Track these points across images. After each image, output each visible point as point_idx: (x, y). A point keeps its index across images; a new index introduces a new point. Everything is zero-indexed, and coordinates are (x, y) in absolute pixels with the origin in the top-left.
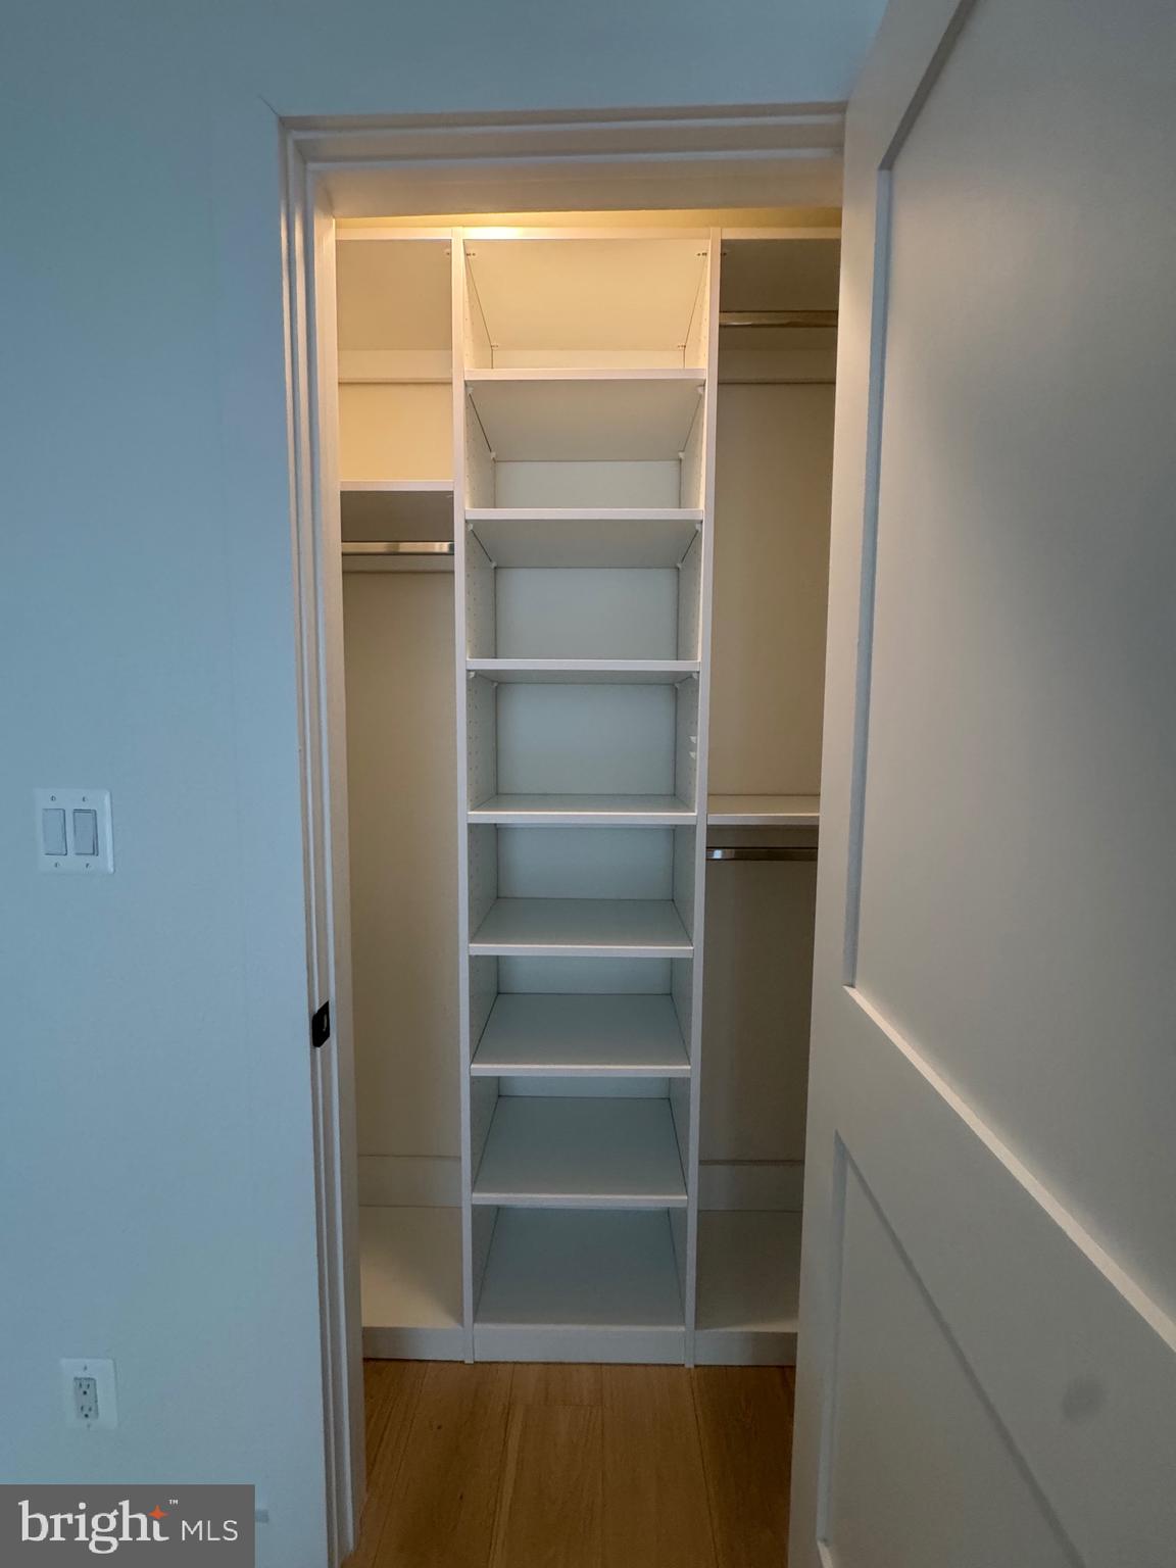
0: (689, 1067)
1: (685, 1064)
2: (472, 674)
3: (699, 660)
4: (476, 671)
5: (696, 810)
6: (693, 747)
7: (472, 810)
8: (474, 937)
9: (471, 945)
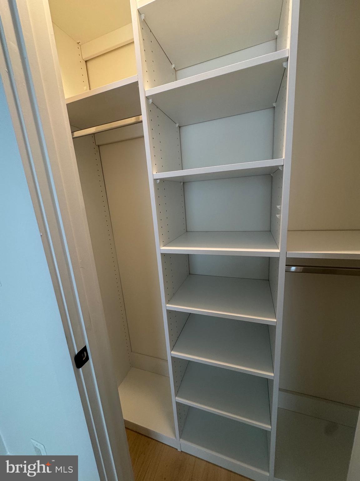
0: (273, 375)
1: (271, 372)
2: (158, 181)
3: (284, 158)
4: (161, 179)
5: (280, 248)
6: (279, 212)
7: (164, 246)
8: (168, 301)
9: (167, 305)
